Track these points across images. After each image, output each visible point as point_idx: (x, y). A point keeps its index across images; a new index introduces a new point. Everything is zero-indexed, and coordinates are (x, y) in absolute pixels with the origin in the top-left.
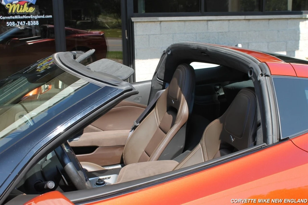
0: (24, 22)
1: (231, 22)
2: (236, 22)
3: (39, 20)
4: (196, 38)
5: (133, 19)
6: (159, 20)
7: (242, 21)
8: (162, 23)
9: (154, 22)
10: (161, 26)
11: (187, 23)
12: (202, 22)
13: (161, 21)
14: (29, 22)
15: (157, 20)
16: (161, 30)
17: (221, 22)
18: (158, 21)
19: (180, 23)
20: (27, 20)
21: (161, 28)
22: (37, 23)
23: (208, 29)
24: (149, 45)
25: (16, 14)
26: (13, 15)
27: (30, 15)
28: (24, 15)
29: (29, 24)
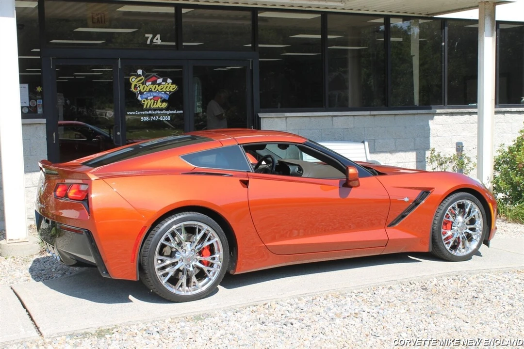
0: (157, 117)
1: (356, 117)
2: (361, 118)
3: (169, 114)
4: (321, 135)
5: (260, 115)
6: (285, 116)
7: (367, 117)
8: (288, 119)
9: (280, 117)
10: (287, 122)
11: (313, 119)
12: (326, 118)
13: (287, 117)
14: (161, 117)
15: (283, 116)
16: (287, 126)
17: (346, 117)
19: (305, 119)
20: (159, 115)
22: (169, 118)
23: (333, 125)
25: (150, 109)
26: (148, 111)
27: (162, 111)
28: (158, 110)
29: (161, 119)
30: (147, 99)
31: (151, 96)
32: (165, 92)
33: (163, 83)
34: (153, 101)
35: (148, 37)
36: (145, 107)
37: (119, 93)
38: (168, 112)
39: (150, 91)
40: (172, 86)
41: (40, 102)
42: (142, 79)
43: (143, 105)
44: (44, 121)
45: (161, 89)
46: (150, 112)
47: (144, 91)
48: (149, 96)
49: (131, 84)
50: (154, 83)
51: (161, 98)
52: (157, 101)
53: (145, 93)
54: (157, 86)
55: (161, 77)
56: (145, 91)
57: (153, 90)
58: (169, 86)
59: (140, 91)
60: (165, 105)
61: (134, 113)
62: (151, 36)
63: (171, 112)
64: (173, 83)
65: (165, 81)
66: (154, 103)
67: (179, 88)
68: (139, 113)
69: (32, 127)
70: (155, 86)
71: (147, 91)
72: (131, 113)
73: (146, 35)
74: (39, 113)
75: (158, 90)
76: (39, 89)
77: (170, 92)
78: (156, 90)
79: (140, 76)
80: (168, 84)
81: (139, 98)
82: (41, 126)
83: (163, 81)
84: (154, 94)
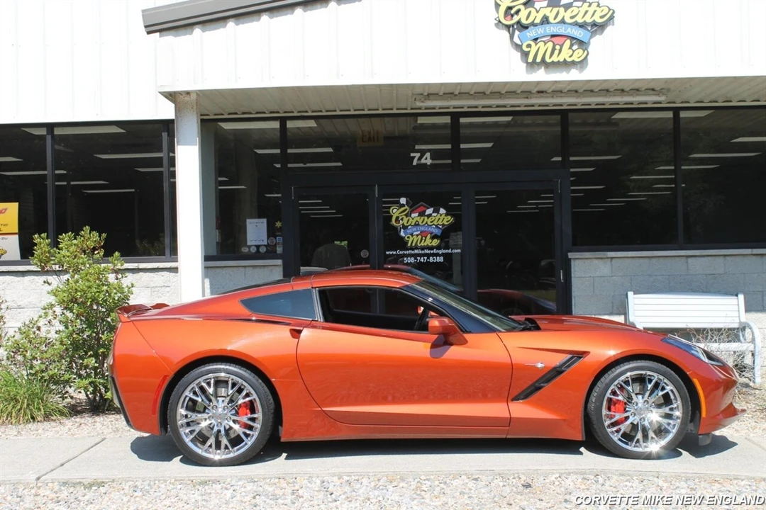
0: (426, 258)
1: (728, 258)
2: (738, 259)
3: (443, 255)
5: (571, 255)
6: (609, 256)
7: (748, 257)
8: (614, 260)
9: (602, 258)
10: (612, 265)
11: (654, 260)
12: (678, 259)
13: (612, 258)
14: (431, 258)
15: (605, 257)
16: (612, 270)
18: (608, 258)
19: (641, 260)
20: (428, 255)
21: (612, 268)
22: (441, 259)
23: (688, 269)
24: (594, 292)
25: (416, 248)
26: (413, 249)
27: (433, 250)
28: (426, 249)
29: (431, 260)
30: (412, 235)
31: (417, 231)
32: (437, 226)
33: (433, 215)
34: (420, 237)
35: (414, 157)
36: (409, 245)
37: (376, 228)
38: (440, 252)
39: (417, 225)
40: (446, 218)
41: (280, 240)
42: (406, 210)
43: (407, 243)
44: (279, 262)
45: (431, 222)
46: (416, 252)
47: (409, 223)
48: (415, 231)
49: (391, 216)
50: (422, 214)
51: (431, 234)
52: (426, 237)
53: (410, 227)
54: (426, 218)
55: (432, 207)
56: (410, 225)
57: (420, 223)
58: (442, 218)
59: (403, 224)
60: (436, 242)
61: (394, 253)
62: (418, 155)
63: (445, 251)
64: (446, 215)
65: (436, 211)
66: (422, 239)
67: (455, 220)
68: (401, 252)
69: (266, 269)
70: (422, 218)
71: (413, 224)
72: (391, 253)
73: (412, 155)
74: (278, 252)
75: (427, 223)
76: (278, 224)
77: (443, 225)
78: (424, 223)
79: (403, 205)
80: (441, 215)
81: (402, 234)
82: (277, 268)
83: (433, 212)
84: (422, 229)
